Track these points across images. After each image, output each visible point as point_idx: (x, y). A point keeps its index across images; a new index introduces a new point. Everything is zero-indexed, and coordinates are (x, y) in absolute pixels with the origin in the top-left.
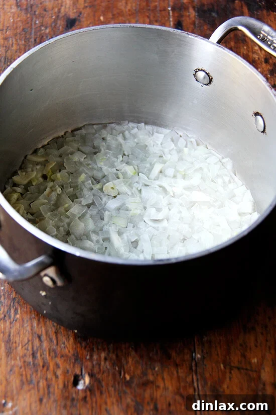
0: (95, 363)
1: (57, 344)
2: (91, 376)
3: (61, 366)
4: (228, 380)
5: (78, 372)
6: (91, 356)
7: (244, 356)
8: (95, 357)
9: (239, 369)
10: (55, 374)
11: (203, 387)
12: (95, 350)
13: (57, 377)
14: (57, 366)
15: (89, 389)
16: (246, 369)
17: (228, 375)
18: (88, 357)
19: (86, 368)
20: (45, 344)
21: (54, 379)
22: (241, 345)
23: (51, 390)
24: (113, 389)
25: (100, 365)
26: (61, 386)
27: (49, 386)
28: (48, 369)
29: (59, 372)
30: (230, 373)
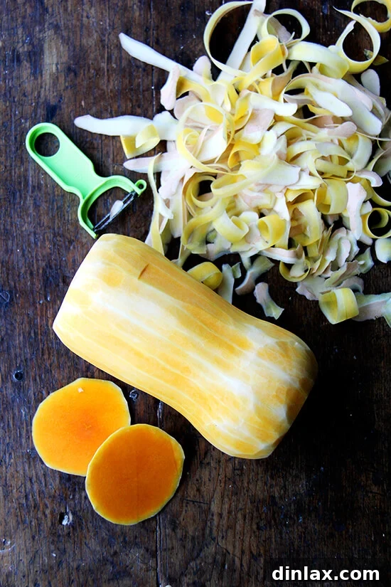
0: (76, 502)
1: (46, 485)
2: (74, 514)
3: (49, 505)
4: (184, 512)
5: (63, 511)
6: (74, 496)
7: (198, 490)
8: (77, 496)
9: (194, 502)
10: (44, 513)
11: (164, 520)
12: (77, 489)
13: (46, 516)
14: (46, 506)
15: (72, 526)
16: (200, 502)
17: (185, 508)
18: (71, 497)
19: (70, 506)
20: (35, 487)
21: (43, 517)
22: (197, 480)
23: (41, 528)
24: (91, 525)
25: (81, 503)
26: (49, 524)
27: (39, 525)
28: (38, 509)
29: (48, 512)
30: (187, 506)
